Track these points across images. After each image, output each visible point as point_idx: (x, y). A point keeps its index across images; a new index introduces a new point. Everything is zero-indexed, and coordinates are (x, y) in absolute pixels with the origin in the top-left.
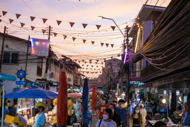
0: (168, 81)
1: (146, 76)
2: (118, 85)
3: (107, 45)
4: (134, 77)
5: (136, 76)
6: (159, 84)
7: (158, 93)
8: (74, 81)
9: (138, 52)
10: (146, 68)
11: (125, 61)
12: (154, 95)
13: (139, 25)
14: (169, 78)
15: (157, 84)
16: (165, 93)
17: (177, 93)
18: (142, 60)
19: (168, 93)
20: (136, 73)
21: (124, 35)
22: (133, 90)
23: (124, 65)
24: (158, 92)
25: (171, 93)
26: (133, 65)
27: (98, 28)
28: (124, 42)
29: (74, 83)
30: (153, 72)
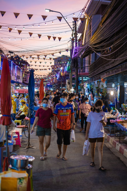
0: (116, 72)
1: (94, 71)
2: (67, 81)
3: (54, 38)
4: (83, 73)
5: (85, 72)
6: (106, 76)
7: (106, 88)
8: (23, 79)
9: (86, 45)
10: (95, 62)
11: (74, 55)
12: (102, 89)
13: (87, 16)
14: (116, 69)
15: (105, 76)
16: (114, 87)
17: (125, 85)
18: (91, 54)
19: (116, 86)
20: (85, 68)
21: (72, 29)
22: (82, 85)
23: (73, 60)
24: (106, 86)
25: (119, 86)
26: (82, 61)
27: (44, 19)
28: (72, 36)
29: (23, 81)
30: (101, 66)
